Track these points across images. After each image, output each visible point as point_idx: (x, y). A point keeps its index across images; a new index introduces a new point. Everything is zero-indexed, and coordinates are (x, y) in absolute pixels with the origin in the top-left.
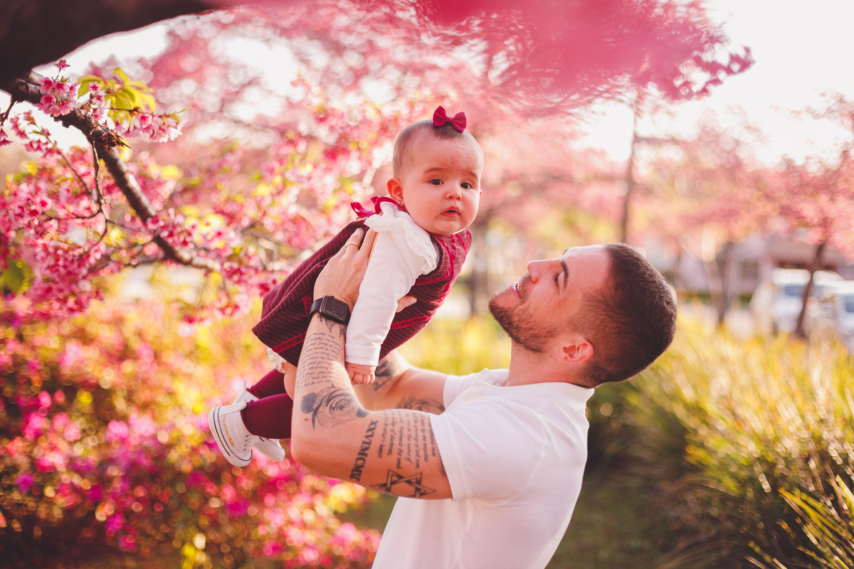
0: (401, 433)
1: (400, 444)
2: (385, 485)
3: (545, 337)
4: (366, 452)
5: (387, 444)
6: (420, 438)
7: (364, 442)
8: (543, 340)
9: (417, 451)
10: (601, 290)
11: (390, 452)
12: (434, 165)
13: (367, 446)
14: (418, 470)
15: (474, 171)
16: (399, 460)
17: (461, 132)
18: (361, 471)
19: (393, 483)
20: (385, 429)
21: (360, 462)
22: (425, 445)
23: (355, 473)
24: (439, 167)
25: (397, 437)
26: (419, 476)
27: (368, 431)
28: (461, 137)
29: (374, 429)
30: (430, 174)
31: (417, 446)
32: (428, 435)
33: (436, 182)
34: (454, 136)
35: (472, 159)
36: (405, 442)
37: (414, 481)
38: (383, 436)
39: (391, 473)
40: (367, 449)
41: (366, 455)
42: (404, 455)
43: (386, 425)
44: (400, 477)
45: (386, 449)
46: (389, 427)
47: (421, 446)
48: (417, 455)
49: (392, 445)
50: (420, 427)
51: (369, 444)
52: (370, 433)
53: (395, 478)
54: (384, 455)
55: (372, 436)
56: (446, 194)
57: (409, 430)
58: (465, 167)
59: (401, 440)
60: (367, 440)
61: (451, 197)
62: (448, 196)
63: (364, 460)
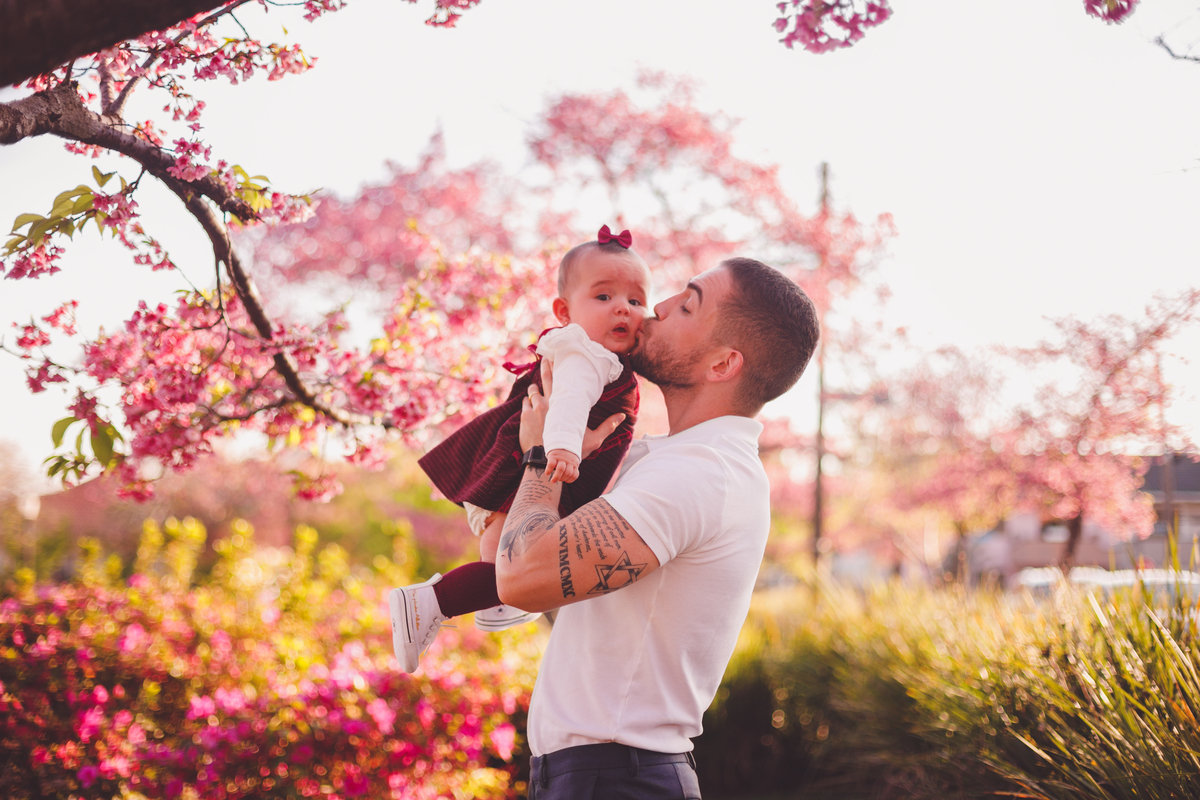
0: (590, 524)
1: (594, 535)
2: (600, 584)
3: (689, 364)
4: (566, 560)
5: (582, 541)
6: (608, 520)
7: (561, 552)
8: (688, 368)
9: (611, 533)
10: (731, 294)
11: (588, 548)
12: (601, 279)
13: (565, 553)
14: (621, 551)
15: (642, 286)
16: (600, 550)
17: (627, 248)
18: (570, 582)
19: (607, 577)
20: (575, 529)
21: (565, 573)
22: (615, 523)
23: (567, 587)
24: (605, 279)
25: (588, 530)
26: (625, 557)
27: (561, 538)
28: (628, 253)
29: (565, 533)
30: (597, 288)
31: (609, 528)
32: (612, 513)
33: (602, 298)
34: (620, 251)
35: (639, 272)
36: (597, 530)
37: (623, 563)
38: (576, 536)
39: (599, 568)
40: (566, 556)
41: (568, 563)
42: (602, 543)
43: (574, 524)
44: (610, 567)
45: (583, 548)
46: (578, 525)
47: (613, 526)
48: (613, 536)
49: (587, 540)
50: (602, 511)
51: (566, 550)
52: (564, 539)
53: (606, 572)
54: (584, 553)
55: (566, 541)
56: (614, 309)
57: (595, 517)
58: (632, 279)
59: (593, 531)
60: (564, 548)
61: (619, 312)
62: (617, 311)
63: (568, 569)
